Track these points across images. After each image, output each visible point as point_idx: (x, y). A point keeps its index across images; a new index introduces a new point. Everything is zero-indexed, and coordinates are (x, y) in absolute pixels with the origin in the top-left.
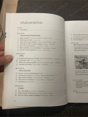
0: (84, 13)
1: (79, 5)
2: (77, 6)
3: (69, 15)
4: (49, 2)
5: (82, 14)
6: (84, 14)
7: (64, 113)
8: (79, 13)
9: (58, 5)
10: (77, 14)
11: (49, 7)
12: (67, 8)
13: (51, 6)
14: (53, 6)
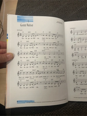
2: (78, 2)
5: (83, 11)
6: (86, 11)
7: (63, 111)
8: (81, 10)
11: (50, 3)
12: (68, 4)
13: (52, 2)
14: (54, 2)
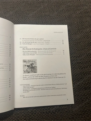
0: (44, 17)
1: (40, 9)
3: (30, 18)
4: (10, 3)
9: (20, 7)
10: (38, 17)
